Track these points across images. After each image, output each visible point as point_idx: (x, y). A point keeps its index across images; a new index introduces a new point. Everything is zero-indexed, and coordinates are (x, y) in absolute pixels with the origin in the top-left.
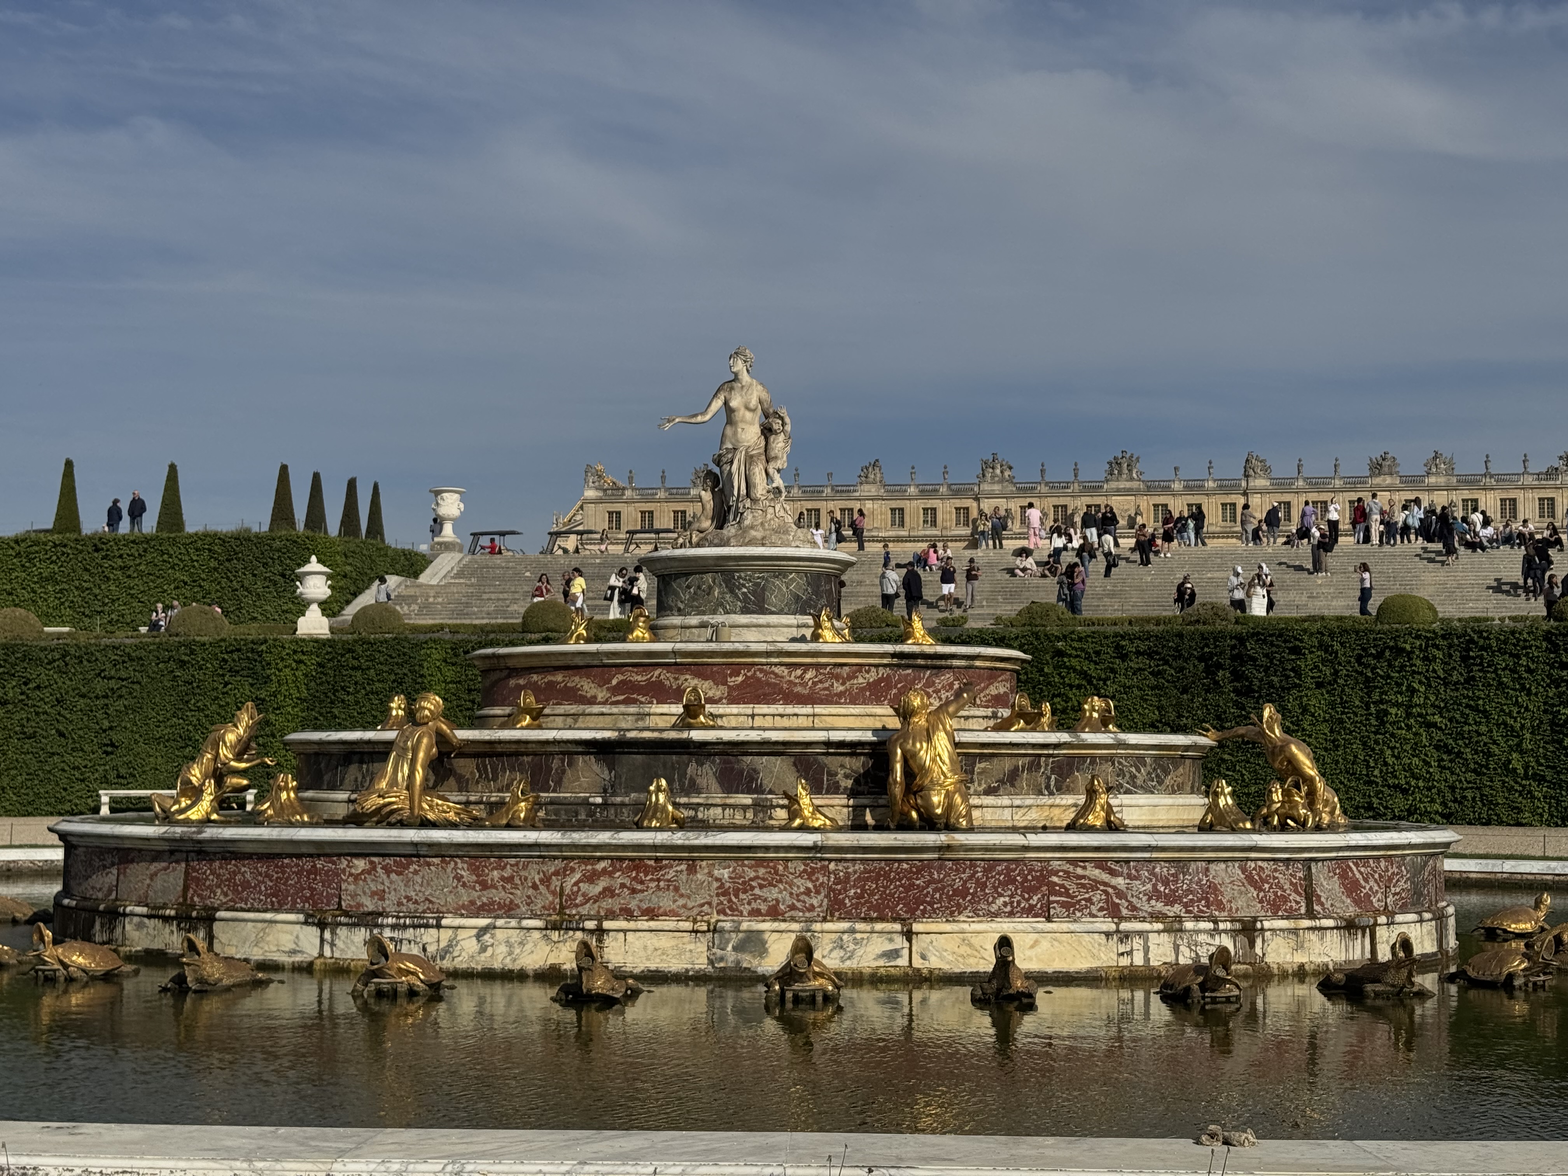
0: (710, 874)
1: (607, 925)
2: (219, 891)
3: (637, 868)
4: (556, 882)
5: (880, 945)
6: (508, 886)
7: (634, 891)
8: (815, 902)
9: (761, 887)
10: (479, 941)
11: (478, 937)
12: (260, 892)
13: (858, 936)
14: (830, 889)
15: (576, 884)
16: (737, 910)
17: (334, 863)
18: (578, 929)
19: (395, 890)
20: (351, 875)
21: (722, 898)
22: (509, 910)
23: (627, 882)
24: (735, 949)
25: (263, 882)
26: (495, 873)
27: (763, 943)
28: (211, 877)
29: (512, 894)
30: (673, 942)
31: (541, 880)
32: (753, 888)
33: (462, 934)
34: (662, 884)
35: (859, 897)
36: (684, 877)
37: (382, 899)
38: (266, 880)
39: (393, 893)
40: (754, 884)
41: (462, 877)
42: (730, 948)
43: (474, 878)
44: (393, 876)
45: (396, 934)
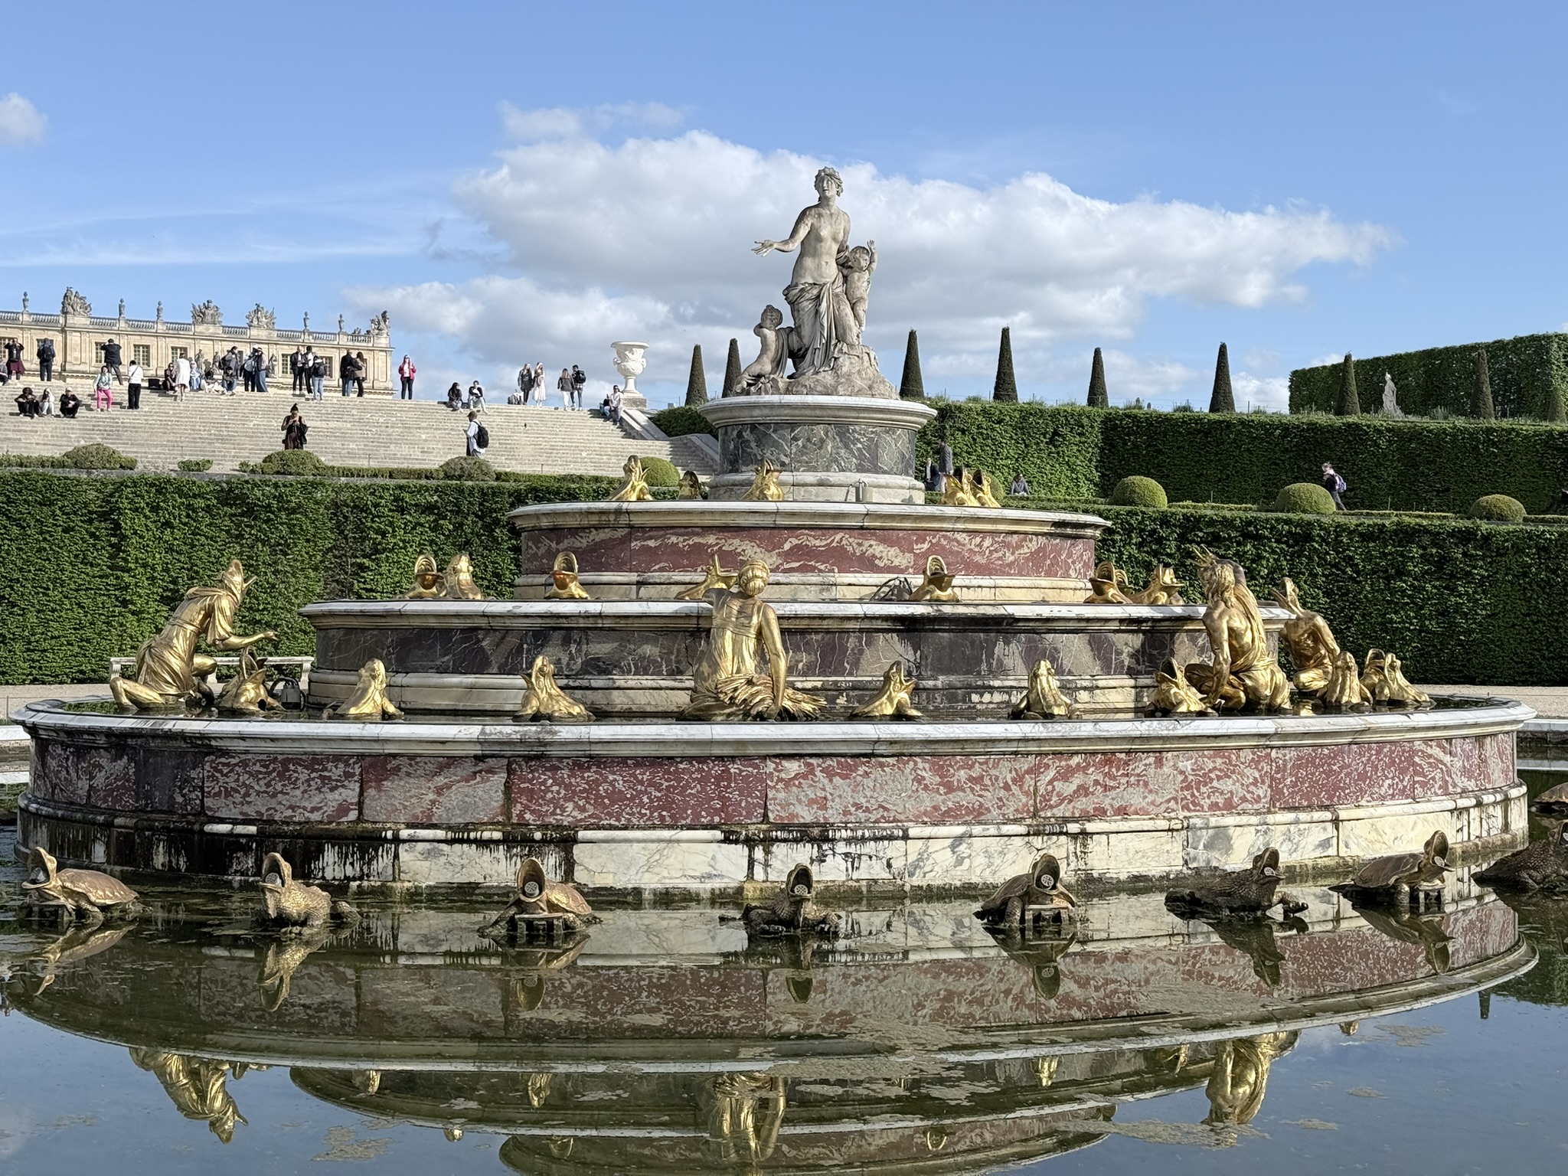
0: (1175, 766)
1: (1090, 827)
2: (570, 806)
3: (1108, 762)
4: (1029, 781)
5: (1318, 834)
6: (977, 788)
7: (1106, 788)
8: (1261, 793)
9: (1219, 778)
10: (954, 853)
11: (953, 847)
12: (642, 805)
13: (1302, 826)
14: (1272, 778)
15: (1051, 782)
16: (1199, 805)
17: (757, 767)
18: (1061, 833)
19: (840, 796)
20: (780, 780)
21: (1186, 793)
22: (978, 815)
23: (1100, 778)
24: (1206, 847)
25: (646, 792)
26: (962, 772)
27: (1229, 839)
28: (555, 788)
29: (981, 796)
30: (1151, 844)
31: (1014, 780)
32: (1212, 780)
33: (934, 845)
34: (1132, 779)
35: (1294, 785)
36: (1152, 771)
37: (824, 808)
38: (650, 789)
39: (837, 800)
40: (1212, 775)
41: (924, 778)
42: (1201, 847)
43: (938, 779)
44: (837, 780)
45: (853, 849)
